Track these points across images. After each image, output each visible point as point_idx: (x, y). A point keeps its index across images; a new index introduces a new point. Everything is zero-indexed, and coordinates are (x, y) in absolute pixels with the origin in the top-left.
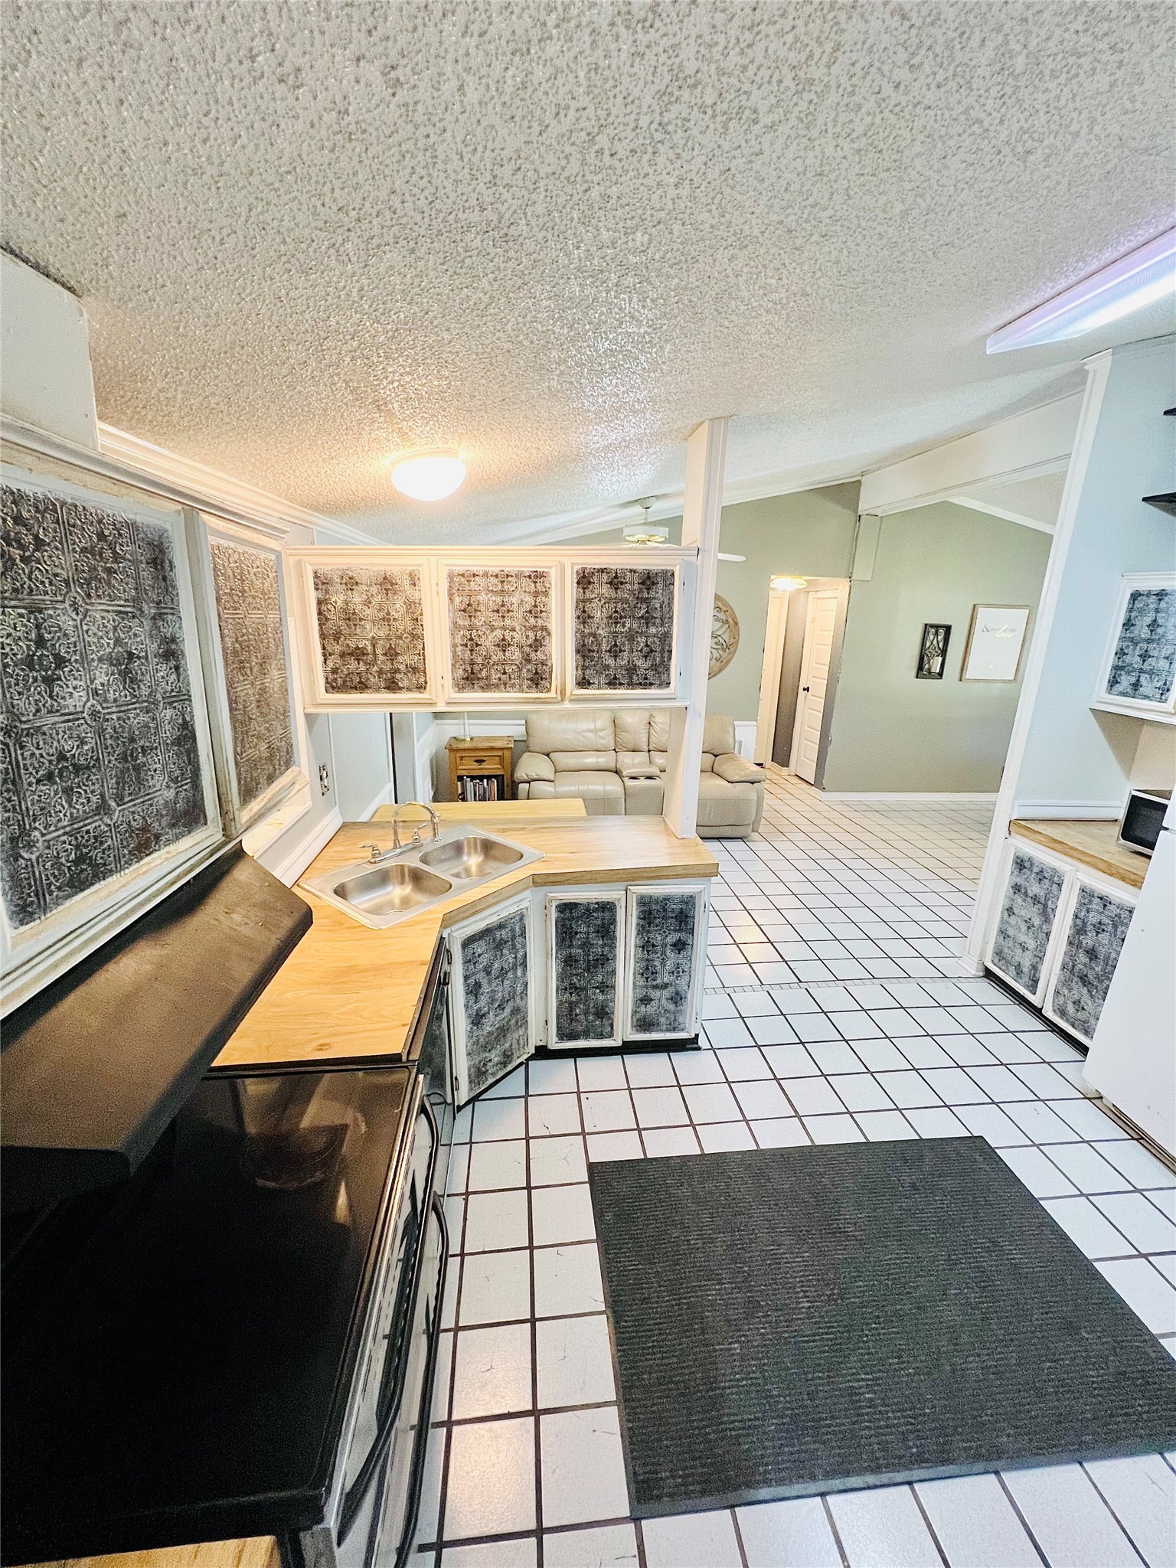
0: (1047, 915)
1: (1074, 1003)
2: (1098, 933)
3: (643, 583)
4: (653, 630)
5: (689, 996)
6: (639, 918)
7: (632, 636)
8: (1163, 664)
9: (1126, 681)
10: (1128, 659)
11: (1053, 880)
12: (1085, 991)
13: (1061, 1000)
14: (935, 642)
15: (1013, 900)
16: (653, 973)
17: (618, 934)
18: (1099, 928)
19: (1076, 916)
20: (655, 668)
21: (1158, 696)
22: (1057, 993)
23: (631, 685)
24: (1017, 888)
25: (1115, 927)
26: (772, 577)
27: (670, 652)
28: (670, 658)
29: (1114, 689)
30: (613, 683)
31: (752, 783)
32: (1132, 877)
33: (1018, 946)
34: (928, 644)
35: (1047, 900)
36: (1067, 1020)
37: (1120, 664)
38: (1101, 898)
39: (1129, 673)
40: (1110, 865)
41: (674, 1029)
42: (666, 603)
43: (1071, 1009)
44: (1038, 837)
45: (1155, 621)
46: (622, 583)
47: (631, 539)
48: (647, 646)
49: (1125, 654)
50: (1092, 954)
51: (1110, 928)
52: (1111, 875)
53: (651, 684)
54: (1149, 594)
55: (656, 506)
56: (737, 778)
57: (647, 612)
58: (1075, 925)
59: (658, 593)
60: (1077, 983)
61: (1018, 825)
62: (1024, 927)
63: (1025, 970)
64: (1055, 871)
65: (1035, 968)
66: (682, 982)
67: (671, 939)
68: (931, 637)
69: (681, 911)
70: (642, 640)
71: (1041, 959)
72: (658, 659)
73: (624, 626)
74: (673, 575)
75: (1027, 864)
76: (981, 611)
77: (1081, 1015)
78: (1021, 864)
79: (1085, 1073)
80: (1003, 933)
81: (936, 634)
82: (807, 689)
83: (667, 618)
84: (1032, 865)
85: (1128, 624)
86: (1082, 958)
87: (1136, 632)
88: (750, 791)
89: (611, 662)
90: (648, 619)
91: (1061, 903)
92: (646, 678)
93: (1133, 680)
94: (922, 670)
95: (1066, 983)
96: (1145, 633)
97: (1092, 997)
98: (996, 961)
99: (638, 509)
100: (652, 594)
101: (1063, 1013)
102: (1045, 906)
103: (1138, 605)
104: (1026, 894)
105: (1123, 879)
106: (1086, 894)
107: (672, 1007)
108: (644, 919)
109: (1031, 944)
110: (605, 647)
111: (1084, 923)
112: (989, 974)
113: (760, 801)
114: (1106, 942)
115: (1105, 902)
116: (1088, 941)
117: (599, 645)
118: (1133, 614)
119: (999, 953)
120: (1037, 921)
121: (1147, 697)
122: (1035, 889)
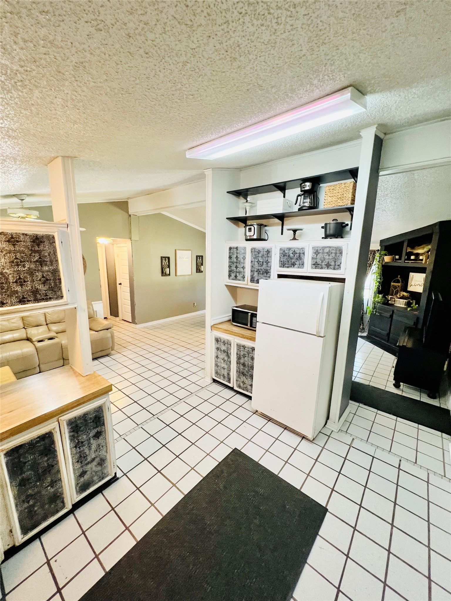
0: (228, 356)
1: (242, 382)
2: (244, 358)
3: (34, 242)
4: (46, 268)
5: (108, 457)
6: (70, 432)
7: (32, 272)
8: (242, 270)
9: (233, 275)
10: (232, 268)
11: (227, 343)
12: (244, 377)
13: (238, 382)
14: (165, 263)
15: (217, 353)
16: (84, 457)
17: (57, 449)
18: (244, 356)
19: (237, 354)
20: (51, 289)
21: (242, 279)
22: (237, 380)
23: (37, 300)
24: (218, 349)
25: (248, 354)
26: (97, 238)
27: (60, 279)
28: (60, 282)
29: (230, 278)
30: (22, 301)
31: (107, 329)
32: (250, 337)
33: (222, 368)
34: (163, 264)
35: (227, 351)
36: (241, 389)
37: (230, 270)
38: (243, 346)
39: (233, 273)
40: (243, 335)
41: (103, 478)
42: (52, 252)
43: (242, 385)
44: (221, 330)
45: (237, 256)
46: (18, 242)
47: (14, 215)
48: (43, 277)
49: (231, 267)
50: (244, 365)
51: (247, 355)
52: (244, 338)
53: (50, 298)
54: (234, 248)
55: (27, 200)
56: (99, 329)
57: (40, 258)
58: (237, 357)
59: (46, 248)
60: (242, 376)
61: (213, 327)
62: (222, 361)
63: (226, 376)
64: (228, 340)
65: (228, 374)
66: (103, 453)
67: (92, 434)
68: (164, 261)
69: (96, 417)
70: (39, 275)
71: (230, 370)
72: (53, 284)
73: (24, 267)
74: (53, 237)
75: (219, 340)
76: (178, 251)
77: (245, 386)
78: (217, 340)
79: (252, 406)
80: (217, 365)
81: (165, 260)
82: (121, 284)
83: (54, 261)
84: (221, 340)
85: (230, 257)
86: (242, 367)
87: (233, 260)
88: (108, 334)
89: (19, 289)
90: (41, 262)
91: (232, 351)
92: (47, 296)
93: (235, 275)
94: (163, 274)
95: (239, 377)
96: (235, 260)
97: (247, 379)
98: (216, 375)
99: (15, 200)
100: (41, 248)
101: (239, 387)
102: (228, 353)
103: (232, 251)
104: (221, 350)
105: (247, 339)
106: (239, 346)
107: (99, 468)
108: (73, 431)
109: (226, 367)
110: (11, 279)
111: (240, 355)
112: (215, 381)
113: (112, 337)
114: (247, 360)
115: (244, 347)
116: (242, 361)
117: (7, 279)
118: (231, 254)
119: (217, 373)
120: (226, 358)
121: (240, 280)
122: (223, 348)
